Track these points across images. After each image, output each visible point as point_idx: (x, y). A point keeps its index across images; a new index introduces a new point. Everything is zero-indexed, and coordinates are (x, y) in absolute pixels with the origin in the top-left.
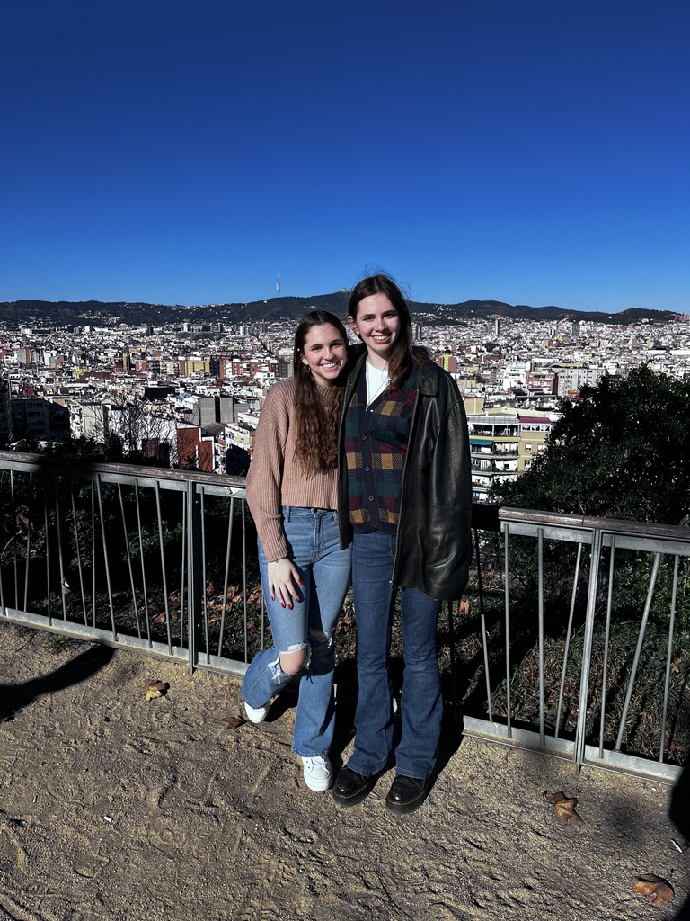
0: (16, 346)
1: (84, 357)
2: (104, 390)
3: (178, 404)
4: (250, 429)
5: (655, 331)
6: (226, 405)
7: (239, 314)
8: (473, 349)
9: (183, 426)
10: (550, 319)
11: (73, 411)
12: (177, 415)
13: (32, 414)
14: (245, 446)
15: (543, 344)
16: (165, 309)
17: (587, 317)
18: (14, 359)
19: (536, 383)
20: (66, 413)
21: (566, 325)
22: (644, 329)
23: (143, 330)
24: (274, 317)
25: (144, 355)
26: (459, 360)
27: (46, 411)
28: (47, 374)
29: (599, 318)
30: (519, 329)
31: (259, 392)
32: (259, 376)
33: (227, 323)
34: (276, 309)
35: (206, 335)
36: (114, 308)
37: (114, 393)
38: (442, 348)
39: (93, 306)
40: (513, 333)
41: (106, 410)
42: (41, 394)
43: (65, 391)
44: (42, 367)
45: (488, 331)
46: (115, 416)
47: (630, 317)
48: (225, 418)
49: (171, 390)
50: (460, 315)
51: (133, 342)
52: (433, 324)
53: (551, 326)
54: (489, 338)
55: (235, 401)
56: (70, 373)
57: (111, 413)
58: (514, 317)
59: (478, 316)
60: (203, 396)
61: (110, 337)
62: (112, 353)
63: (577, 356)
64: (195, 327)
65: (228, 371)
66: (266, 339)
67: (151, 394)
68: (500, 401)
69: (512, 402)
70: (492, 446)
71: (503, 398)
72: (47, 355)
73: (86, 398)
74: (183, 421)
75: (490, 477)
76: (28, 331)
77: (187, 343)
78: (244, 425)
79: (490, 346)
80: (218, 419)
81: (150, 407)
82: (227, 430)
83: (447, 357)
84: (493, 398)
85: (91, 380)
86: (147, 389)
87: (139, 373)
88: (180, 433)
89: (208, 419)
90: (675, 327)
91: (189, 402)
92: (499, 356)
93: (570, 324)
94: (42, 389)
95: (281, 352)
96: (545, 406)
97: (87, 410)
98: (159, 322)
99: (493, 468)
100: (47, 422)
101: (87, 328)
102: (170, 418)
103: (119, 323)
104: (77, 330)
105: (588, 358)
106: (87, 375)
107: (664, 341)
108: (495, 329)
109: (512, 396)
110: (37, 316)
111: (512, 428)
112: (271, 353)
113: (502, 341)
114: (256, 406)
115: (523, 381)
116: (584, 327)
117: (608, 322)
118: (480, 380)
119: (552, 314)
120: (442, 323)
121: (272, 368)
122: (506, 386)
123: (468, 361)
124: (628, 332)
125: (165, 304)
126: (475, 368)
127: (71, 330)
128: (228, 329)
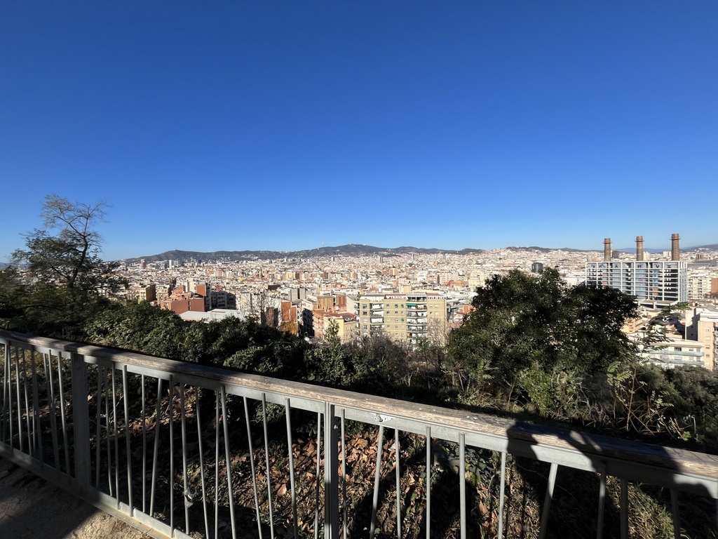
0: (215, 270)
1: (243, 273)
2: (251, 287)
3: (282, 292)
4: (313, 301)
5: (476, 257)
6: (302, 291)
7: (307, 254)
8: (404, 266)
9: (283, 301)
10: (433, 253)
11: (237, 296)
12: (281, 297)
13: (220, 298)
14: (311, 308)
15: (432, 263)
16: (277, 253)
17: (448, 252)
18: (214, 275)
19: (431, 279)
20: (235, 297)
21: (440, 255)
22: (471, 256)
23: (268, 261)
24: (322, 255)
25: (268, 272)
26: (399, 270)
27: (226, 296)
28: (227, 281)
29: (454, 252)
30: (422, 257)
31: (316, 286)
32: (316, 279)
33: (302, 258)
34: (322, 252)
35: (294, 263)
36: (256, 253)
37: (255, 288)
38: (391, 266)
39: (247, 253)
40: (420, 259)
41: (251, 295)
42: (224, 289)
43: (234, 288)
44: (225, 278)
45: (409, 258)
46: (255, 297)
47: (465, 252)
48: (302, 297)
49: (279, 286)
50: (398, 252)
51: (263, 267)
52: (387, 256)
53: (434, 256)
54: (410, 262)
55: (306, 290)
56: (237, 280)
57: (253, 296)
58: (419, 253)
59: (405, 253)
60: (292, 288)
61: (254, 265)
62: (254, 271)
63: (446, 268)
64: (289, 260)
65: (303, 277)
66: (319, 264)
67: (271, 288)
68: (417, 287)
69: (422, 287)
70: (416, 306)
71: (418, 285)
72: (227, 273)
73: (242, 291)
74: (284, 299)
75: (416, 319)
76: (220, 264)
77: (286, 266)
78: (310, 300)
79: (411, 265)
80: (299, 298)
81: (271, 293)
82: (303, 302)
83: (393, 269)
84: (413, 286)
85: (245, 283)
86: (269, 286)
87: (266, 279)
88: (283, 305)
89: (295, 298)
90: (483, 255)
91: (287, 291)
92: (415, 268)
93: (442, 255)
94: (225, 287)
95: (325, 269)
96: (435, 288)
97: (243, 296)
98: (274, 258)
99: (417, 316)
100: (226, 301)
101: (245, 261)
102: (279, 298)
103: (258, 259)
104: (240, 262)
105: (450, 268)
106: (243, 281)
107: (480, 261)
108: (412, 257)
109: (422, 285)
110: (224, 257)
111: (424, 298)
112: (321, 269)
113: (415, 263)
114: (315, 292)
115: (425, 278)
116: (448, 256)
117: (457, 254)
118: (408, 278)
119: (434, 251)
120: (391, 256)
121: (322, 276)
122: (418, 281)
123: (402, 271)
124: (465, 258)
125: (277, 251)
126: (405, 273)
127: (238, 262)
128: (303, 260)
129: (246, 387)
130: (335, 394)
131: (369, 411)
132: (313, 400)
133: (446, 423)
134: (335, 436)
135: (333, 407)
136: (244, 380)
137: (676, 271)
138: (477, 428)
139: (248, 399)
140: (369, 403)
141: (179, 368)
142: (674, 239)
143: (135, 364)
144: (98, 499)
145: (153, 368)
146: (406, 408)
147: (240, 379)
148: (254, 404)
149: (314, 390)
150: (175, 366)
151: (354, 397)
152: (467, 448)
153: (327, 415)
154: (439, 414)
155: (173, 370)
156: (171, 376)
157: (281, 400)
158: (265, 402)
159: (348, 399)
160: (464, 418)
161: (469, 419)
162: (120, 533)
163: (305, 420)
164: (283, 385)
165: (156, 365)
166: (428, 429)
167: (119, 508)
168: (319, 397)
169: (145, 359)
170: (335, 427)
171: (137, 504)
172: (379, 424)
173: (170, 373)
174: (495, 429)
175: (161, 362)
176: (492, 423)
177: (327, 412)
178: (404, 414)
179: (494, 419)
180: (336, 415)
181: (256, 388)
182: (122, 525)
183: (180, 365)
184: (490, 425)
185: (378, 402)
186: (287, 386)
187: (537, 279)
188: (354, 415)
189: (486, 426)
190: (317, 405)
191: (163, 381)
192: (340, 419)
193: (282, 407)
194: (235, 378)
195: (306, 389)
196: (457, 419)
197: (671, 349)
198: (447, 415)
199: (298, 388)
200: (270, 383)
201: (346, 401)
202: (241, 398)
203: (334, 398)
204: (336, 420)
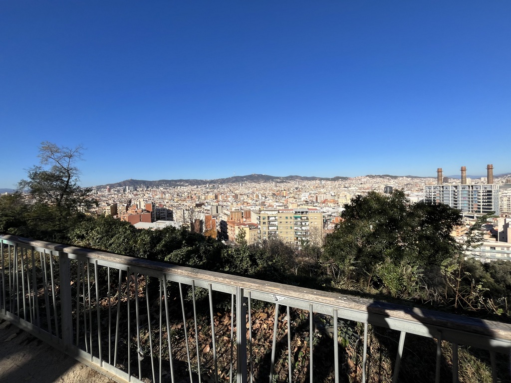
0: (158, 193)
1: (178, 195)
2: (184, 205)
3: (205, 208)
4: (227, 215)
5: (344, 183)
6: (220, 208)
7: (223, 181)
8: (292, 189)
9: (206, 215)
10: (313, 180)
11: (174, 211)
12: (205, 212)
13: (162, 213)
14: (226, 220)
15: (312, 187)
16: (202, 181)
17: (324, 179)
18: (157, 197)
19: (311, 199)
20: (172, 212)
21: (318, 182)
22: (340, 182)
23: (195, 187)
24: (234, 182)
26: (288, 192)
27: (166, 212)
28: (167, 201)
29: (327, 179)
30: (305, 183)
31: (230, 204)
32: (229, 199)
33: (220, 184)
34: (234, 180)
35: (214, 187)
36: (187, 181)
37: (186, 205)
38: (283, 189)
39: (181, 181)
40: (303, 184)
41: (184, 211)
42: (165, 207)
43: (172, 205)
44: (165, 199)
45: (296, 184)
46: (186, 212)
47: (336, 179)
48: (219, 212)
49: (203, 204)
50: (287, 179)
51: (192, 190)
52: (280, 182)
53: (314, 182)
54: (296, 186)
55: (222, 207)
56: (173, 200)
57: (185, 211)
58: (302, 179)
59: (292, 180)
60: (213, 205)
61: (185, 190)
62: (186, 194)
63: (322, 190)
64: (210, 186)
65: (220, 198)
66: (231, 188)
67: (198, 206)
68: (301, 204)
69: (305, 204)
70: (301, 218)
71: (302, 203)
72: (167, 195)
73: (178, 208)
74: (207, 213)
75: (301, 227)
76: (162, 189)
77: (208, 190)
78: (225, 214)
79: (297, 188)
80: (217, 212)
81: (197, 209)
82: (220, 216)
83: (284, 191)
84: (299, 203)
85: (180, 202)
86: (196, 204)
87: (194, 199)
88: (206, 217)
89: (214, 213)
90: (349, 181)
91: (209, 208)
92: (300, 191)
93: (319, 181)
94: (165, 205)
95: (236, 192)
96: (314, 205)
97: (178, 211)
98: (200, 184)
99: (302, 225)
100: (166, 215)
101: (179, 187)
102: (203, 212)
103: (188, 185)
104: (176, 188)
105: (325, 191)
106: (178, 200)
107: (346, 186)
108: (298, 183)
110: (165, 184)
111: (306, 212)
112: (233, 192)
113: (300, 187)
114: (228, 208)
115: (307, 198)
116: (323, 182)
117: (330, 180)
118: (294, 198)
119: (314, 179)
120: (283, 182)
121: (233, 197)
122: (302, 200)
123: (290, 193)
124: (336, 183)
125: (202, 179)
126: (293, 195)
127: (174, 188)
128: (220, 186)
129: (181, 276)
130: (244, 281)
131: (268, 293)
132: (228, 285)
133: (324, 302)
134: (244, 311)
135: (242, 290)
136: (179, 270)
137: (491, 191)
138: (346, 306)
139: (181, 284)
140: (268, 287)
141: (134, 262)
142: (489, 168)
143: (103, 259)
144: (78, 354)
145: (115, 262)
146: (295, 291)
147: (176, 270)
148: (186, 288)
149: (229, 278)
150: (131, 261)
151: (257, 283)
152: (339, 319)
153: (238, 295)
154: (318, 295)
155: (129, 263)
156: (128, 268)
157: (206, 285)
158: (194, 286)
159: (253, 284)
160: (337, 298)
161: (340, 299)
162: (93, 378)
163: (222, 299)
164: (206, 274)
165: (118, 260)
166: (311, 306)
167: (92, 360)
168: (232, 283)
169: (110, 256)
170: (244, 304)
171: (105, 358)
172: (275, 302)
173: (127, 266)
174: (359, 307)
175: (121, 258)
176: (357, 302)
177: (238, 294)
178: (294, 296)
179: (359, 299)
180: (244, 296)
181: (188, 276)
182: (94, 373)
183: (134, 260)
184: (356, 304)
185: (275, 287)
186: (209, 275)
187: (388, 198)
188: (257, 296)
189: (353, 304)
190: (231, 288)
191: (123, 271)
192: (247, 298)
193: (206, 290)
194: (173, 269)
195: (223, 277)
196: (332, 299)
197: (488, 249)
198: (324, 296)
199: (217, 276)
200: (198, 273)
201: (252, 285)
202: (178, 283)
203: (243, 284)
204: (244, 300)
